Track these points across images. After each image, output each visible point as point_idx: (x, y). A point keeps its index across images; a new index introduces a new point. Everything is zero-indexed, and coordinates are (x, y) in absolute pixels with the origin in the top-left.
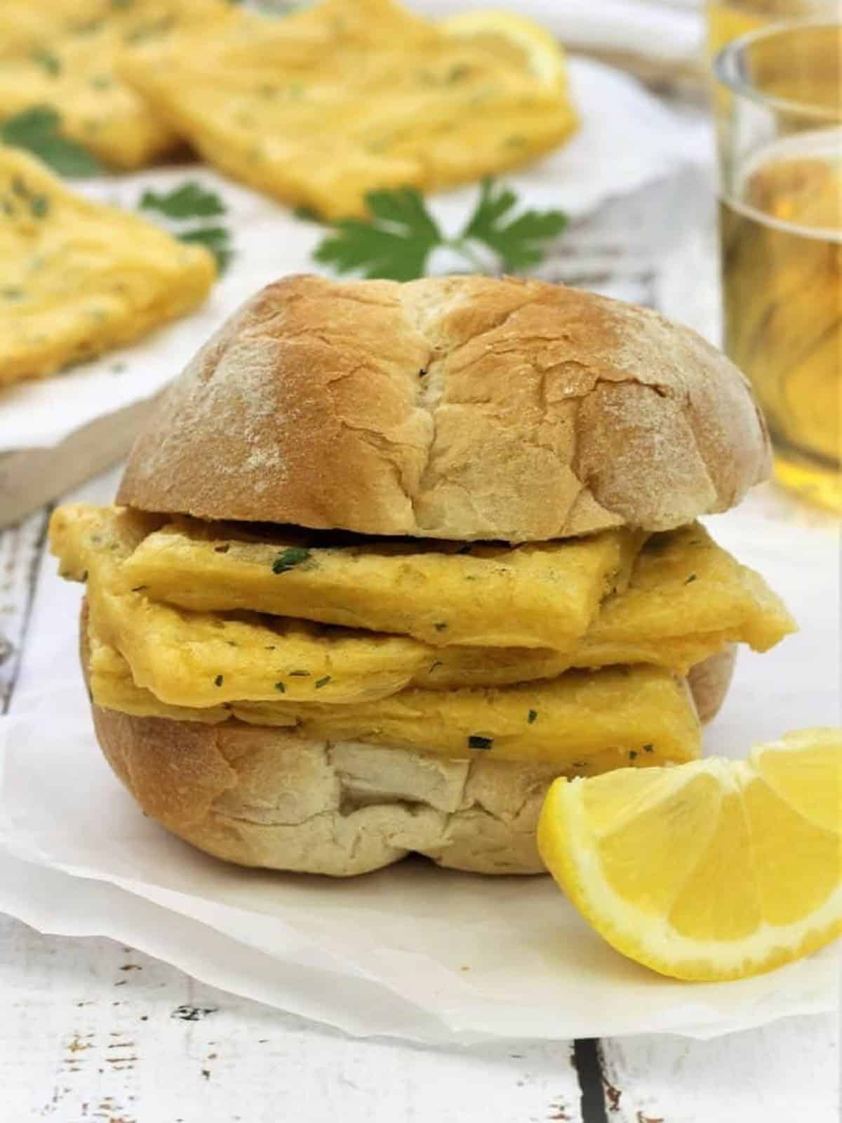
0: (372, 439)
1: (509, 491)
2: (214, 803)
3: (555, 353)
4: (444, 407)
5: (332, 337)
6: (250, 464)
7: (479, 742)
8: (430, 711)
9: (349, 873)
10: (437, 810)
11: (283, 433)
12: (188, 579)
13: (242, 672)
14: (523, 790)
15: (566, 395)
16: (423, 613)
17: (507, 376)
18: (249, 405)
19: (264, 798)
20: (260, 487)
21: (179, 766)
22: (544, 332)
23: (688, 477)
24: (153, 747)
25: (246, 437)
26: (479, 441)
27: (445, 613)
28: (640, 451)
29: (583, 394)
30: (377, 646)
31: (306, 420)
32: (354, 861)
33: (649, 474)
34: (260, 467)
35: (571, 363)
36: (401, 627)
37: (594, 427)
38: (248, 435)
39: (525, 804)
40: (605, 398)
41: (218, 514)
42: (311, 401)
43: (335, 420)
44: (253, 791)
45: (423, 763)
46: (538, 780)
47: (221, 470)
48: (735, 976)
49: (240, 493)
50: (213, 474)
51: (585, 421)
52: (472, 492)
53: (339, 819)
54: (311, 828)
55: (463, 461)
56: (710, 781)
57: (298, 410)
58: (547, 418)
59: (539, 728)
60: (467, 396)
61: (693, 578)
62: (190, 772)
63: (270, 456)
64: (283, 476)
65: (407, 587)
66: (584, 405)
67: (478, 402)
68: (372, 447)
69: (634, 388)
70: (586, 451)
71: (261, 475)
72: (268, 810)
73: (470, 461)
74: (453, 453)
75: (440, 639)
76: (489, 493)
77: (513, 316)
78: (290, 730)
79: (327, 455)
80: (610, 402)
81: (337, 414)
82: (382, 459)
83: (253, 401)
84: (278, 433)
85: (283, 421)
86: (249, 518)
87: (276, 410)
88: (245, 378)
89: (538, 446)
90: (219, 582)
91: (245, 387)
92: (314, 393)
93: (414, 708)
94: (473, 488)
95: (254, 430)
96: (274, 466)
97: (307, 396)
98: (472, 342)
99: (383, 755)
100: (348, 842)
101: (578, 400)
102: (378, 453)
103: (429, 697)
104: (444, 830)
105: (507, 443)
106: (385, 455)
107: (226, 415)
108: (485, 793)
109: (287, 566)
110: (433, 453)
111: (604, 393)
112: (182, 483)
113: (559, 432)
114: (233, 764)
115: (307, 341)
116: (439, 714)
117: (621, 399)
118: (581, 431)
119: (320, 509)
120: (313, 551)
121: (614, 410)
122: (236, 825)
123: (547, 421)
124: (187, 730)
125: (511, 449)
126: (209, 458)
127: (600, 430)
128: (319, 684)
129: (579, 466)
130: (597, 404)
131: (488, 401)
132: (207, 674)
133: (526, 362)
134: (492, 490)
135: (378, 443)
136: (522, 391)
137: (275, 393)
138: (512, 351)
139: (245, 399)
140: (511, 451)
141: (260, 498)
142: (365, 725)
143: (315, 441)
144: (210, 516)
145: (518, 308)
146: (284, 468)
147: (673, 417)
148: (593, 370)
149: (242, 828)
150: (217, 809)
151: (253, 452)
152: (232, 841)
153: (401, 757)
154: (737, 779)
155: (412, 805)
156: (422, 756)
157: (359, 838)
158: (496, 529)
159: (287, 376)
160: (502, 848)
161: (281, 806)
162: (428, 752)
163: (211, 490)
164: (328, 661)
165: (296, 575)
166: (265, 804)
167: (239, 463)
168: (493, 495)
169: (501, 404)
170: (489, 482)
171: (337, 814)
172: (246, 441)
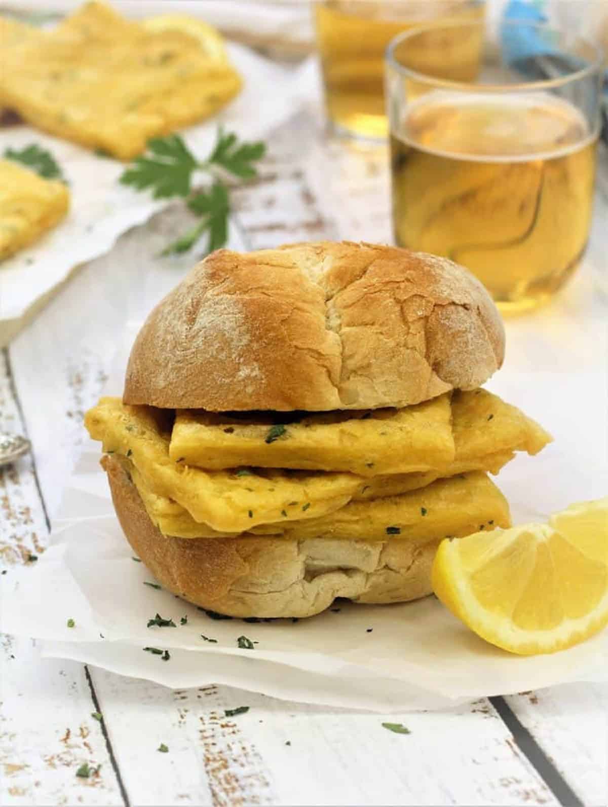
0: (313, 354)
1: (395, 377)
2: (232, 585)
3: (405, 290)
4: (345, 330)
5: (270, 292)
6: (241, 376)
7: (393, 530)
8: (363, 515)
9: (311, 614)
10: (363, 572)
11: (258, 355)
12: (210, 451)
13: (263, 507)
14: (413, 554)
15: (419, 316)
16: (360, 458)
17: (381, 307)
18: (232, 340)
19: (262, 578)
20: (250, 390)
21: (211, 565)
22: (393, 277)
23: (485, 357)
24: (194, 556)
25: (234, 359)
26: (374, 349)
27: (371, 457)
28: (462, 345)
29: (429, 315)
30: (332, 480)
31: (271, 346)
32: (313, 608)
33: (467, 357)
34: (248, 377)
35: (415, 295)
36: (344, 468)
37: (437, 334)
38: (235, 358)
39: (413, 561)
40: (440, 316)
41: (224, 408)
42: (272, 334)
43: (290, 345)
44: (257, 574)
45: (358, 546)
46: (420, 547)
47: (221, 381)
48: (551, 651)
49: (237, 394)
50: (216, 383)
51: (431, 330)
52: (374, 380)
53: (307, 585)
54: (290, 593)
55: (366, 361)
56: (527, 537)
57: (266, 341)
58: (410, 331)
59: (427, 517)
60: (360, 322)
61: (491, 417)
62: (219, 568)
63: (252, 370)
64: (263, 382)
65: (347, 443)
66: (430, 321)
67: (367, 325)
68: (313, 359)
69: (453, 307)
70: (434, 348)
71: (249, 382)
72: (265, 584)
73: (371, 362)
74: (358, 357)
75: (371, 473)
76: (384, 379)
77: (371, 268)
78: (278, 536)
79: (288, 366)
80: (444, 318)
81: (291, 340)
82: (319, 365)
83: (234, 337)
84: (255, 355)
85: (257, 348)
86: (245, 409)
87: (251, 341)
88: (224, 323)
89: (408, 348)
90: (230, 452)
91: (227, 328)
92: (274, 328)
93: (354, 515)
94: (375, 378)
95: (239, 355)
96: (256, 376)
97: (268, 330)
98: (350, 288)
99: (334, 544)
100: (312, 598)
101: (426, 318)
102: (316, 361)
103: (361, 507)
104: (366, 583)
105: (391, 348)
106: (321, 362)
107: (216, 347)
108: (393, 559)
109: (274, 438)
110: (344, 358)
111: (440, 312)
112: (193, 391)
113: (418, 340)
114: (245, 559)
115: (256, 296)
116: (369, 517)
117: (449, 315)
118: (429, 338)
119: (287, 399)
120: (286, 427)
121: (446, 322)
122: (243, 595)
123: (411, 333)
124: (217, 543)
125: (393, 352)
126: (211, 373)
127: (439, 336)
128: (305, 509)
129: (429, 357)
130: (436, 320)
131: (373, 324)
132: (243, 511)
133: (390, 297)
134: (386, 377)
135: (316, 356)
136: (393, 316)
137: (248, 331)
138: (380, 291)
139: (227, 335)
140: (393, 354)
141: (251, 396)
142: (324, 528)
143: (279, 358)
144: (219, 409)
145: (371, 263)
146: (263, 377)
147: (476, 322)
148: (431, 299)
149: (248, 597)
150: (233, 587)
151: (241, 368)
152: (240, 605)
153: (345, 544)
154: (544, 535)
155: (346, 570)
156: (357, 542)
157: (318, 594)
158: (388, 400)
159: (253, 320)
160: (397, 589)
161: (274, 581)
162: (361, 539)
163: (216, 393)
164: (306, 494)
165: (278, 443)
166: (263, 581)
167: (233, 376)
168: (386, 381)
169: (381, 325)
170: (383, 373)
171: (305, 581)
172: (234, 362)
